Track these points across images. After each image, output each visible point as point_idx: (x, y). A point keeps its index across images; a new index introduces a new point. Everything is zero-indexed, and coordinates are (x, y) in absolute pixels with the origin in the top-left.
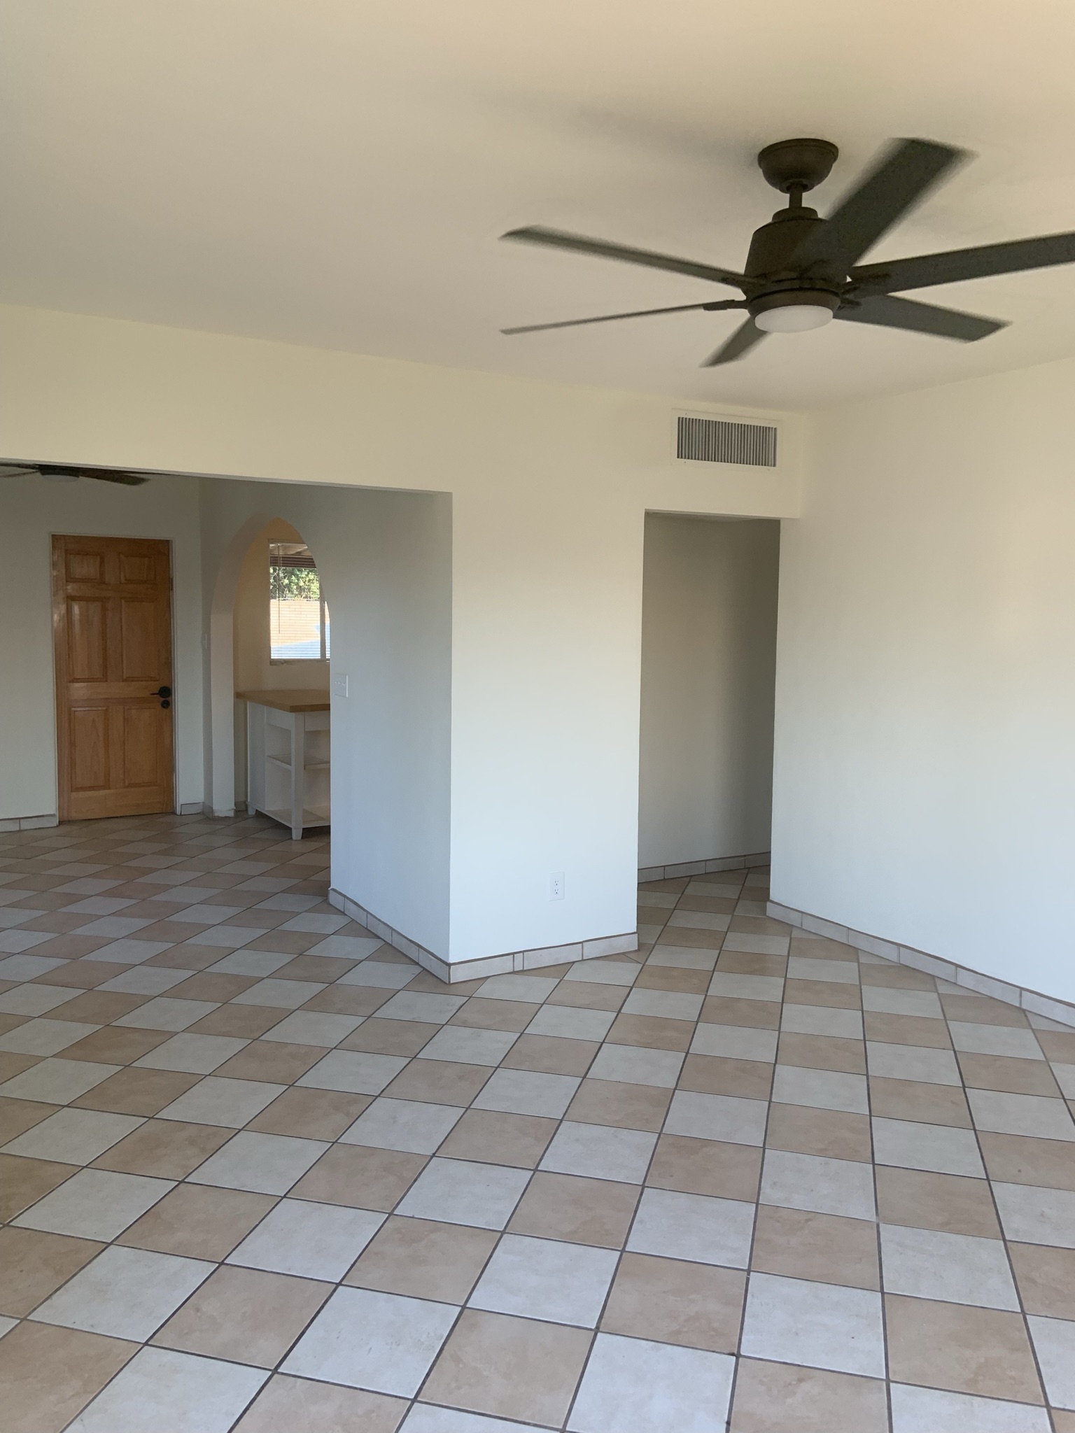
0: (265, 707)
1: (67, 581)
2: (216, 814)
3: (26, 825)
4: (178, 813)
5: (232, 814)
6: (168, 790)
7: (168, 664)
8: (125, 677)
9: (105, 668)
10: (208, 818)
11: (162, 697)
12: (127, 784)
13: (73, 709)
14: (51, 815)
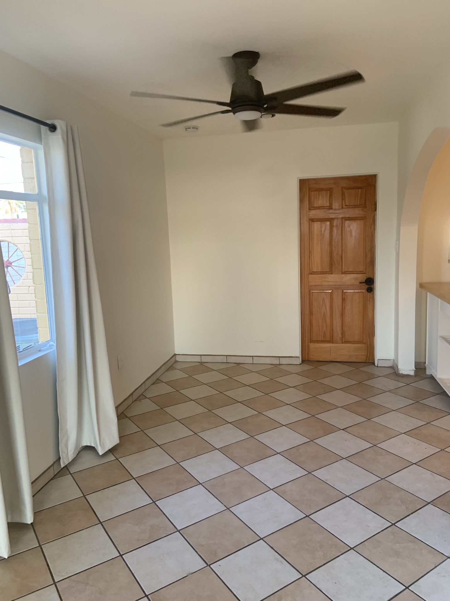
0: (440, 300)
1: (309, 209)
2: (401, 372)
3: (283, 361)
4: (376, 364)
5: (412, 373)
6: (370, 349)
7: (371, 263)
8: (343, 271)
9: (331, 264)
10: (395, 372)
11: (367, 285)
12: (343, 341)
13: (312, 291)
14: (297, 357)
